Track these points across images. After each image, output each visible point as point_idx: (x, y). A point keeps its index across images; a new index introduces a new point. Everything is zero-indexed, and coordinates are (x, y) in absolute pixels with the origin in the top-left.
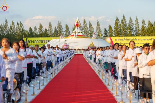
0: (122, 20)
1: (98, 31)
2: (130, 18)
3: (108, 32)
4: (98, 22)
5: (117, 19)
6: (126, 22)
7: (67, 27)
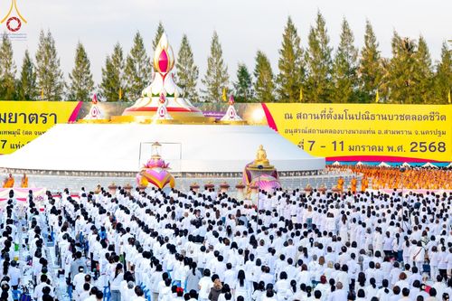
0: (312, 36)
1: (211, 79)
2: (345, 26)
3: (254, 80)
4: (215, 41)
5: (291, 30)
6: (326, 42)
7: (82, 57)
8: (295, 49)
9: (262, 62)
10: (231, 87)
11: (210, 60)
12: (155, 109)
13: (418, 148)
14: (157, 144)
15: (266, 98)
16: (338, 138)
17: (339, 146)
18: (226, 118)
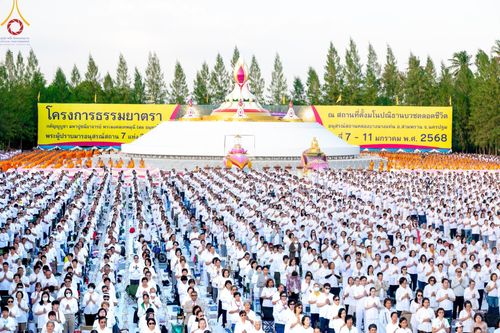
0: (348, 55)
1: (275, 88)
2: (370, 48)
3: (306, 88)
4: (277, 60)
5: (333, 51)
6: (357, 60)
7: (179, 71)
8: (336, 65)
9: (313, 75)
10: (289, 94)
11: (274, 74)
12: (235, 111)
13: (426, 139)
14: (238, 136)
15: (315, 102)
16: (368, 131)
17: (368, 137)
18: (287, 117)
